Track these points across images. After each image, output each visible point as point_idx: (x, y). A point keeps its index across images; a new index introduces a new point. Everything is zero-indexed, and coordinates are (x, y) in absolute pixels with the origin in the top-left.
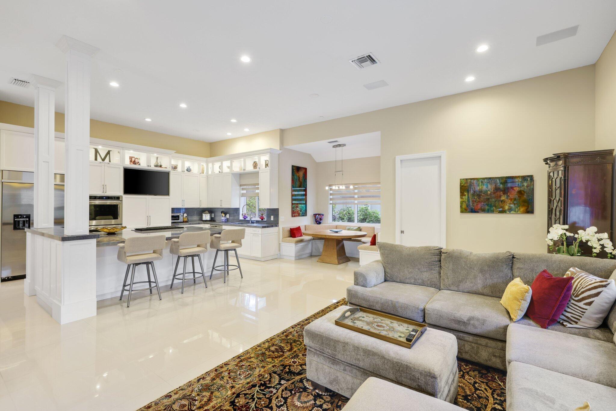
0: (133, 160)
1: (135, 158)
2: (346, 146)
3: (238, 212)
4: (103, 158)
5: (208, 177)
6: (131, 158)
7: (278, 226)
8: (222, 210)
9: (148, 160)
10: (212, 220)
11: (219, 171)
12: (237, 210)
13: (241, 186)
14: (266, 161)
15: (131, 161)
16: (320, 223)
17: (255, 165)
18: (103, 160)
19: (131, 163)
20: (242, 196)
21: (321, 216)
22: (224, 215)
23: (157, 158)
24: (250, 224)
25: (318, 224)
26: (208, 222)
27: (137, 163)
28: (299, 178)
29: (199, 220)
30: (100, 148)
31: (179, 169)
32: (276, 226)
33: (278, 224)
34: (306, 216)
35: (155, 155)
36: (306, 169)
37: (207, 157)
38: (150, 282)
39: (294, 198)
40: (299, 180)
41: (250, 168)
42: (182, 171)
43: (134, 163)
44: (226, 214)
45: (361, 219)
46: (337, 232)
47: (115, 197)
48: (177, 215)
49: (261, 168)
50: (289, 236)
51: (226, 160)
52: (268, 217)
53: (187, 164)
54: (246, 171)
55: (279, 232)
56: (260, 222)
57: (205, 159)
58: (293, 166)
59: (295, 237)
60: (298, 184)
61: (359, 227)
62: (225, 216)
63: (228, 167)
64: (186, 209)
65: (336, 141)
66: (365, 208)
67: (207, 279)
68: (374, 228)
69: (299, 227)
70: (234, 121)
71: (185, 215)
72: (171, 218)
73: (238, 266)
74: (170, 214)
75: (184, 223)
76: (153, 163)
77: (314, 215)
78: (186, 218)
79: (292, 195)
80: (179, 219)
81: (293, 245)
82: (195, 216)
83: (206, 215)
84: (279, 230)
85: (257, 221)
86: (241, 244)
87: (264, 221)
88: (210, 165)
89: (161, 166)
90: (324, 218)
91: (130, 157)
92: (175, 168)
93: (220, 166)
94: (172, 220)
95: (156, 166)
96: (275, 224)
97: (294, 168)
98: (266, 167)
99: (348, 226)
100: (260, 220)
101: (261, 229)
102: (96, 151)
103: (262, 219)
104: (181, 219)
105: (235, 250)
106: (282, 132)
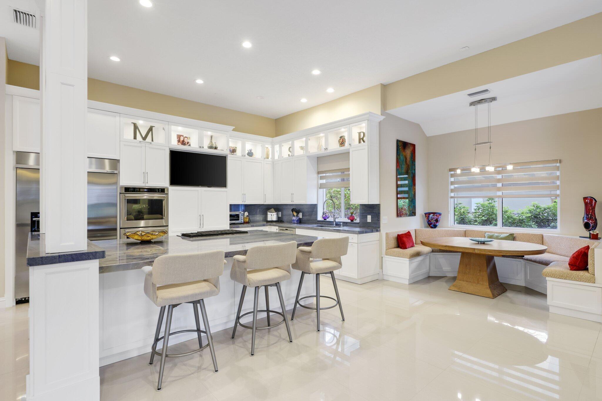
0: (182, 139)
1: (184, 136)
2: (496, 100)
3: (315, 210)
4: (144, 136)
5: (274, 163)
6: (179, 137)
7: (379, 231)
8: (292, 207)
9: (201, 139)
10: (279, 221)
11: (289, 155)
12: (314, 207)
13: (319, 173)
14: (360, 133)
15: (179, 141)
16: (435, 226)
17: (342, 142)
18: (144, 139)
19: (179, 143)
20: (320, 188)
21: (437, 215)
22: (295, 214)
23: (212, 137)
24: (335, 227)
25: (432, 227)
26: (274, 224)
27: (186, 144)
28: (406, 159)
29: (263, 220)
30: (140, 123)
31: (239, 153)
32: (377, 231)
33: (379, 227)
34: (415, 216)
35: (210, 133)
36: (414, 146)
37: (273, 137)
38: (198, 330)
39: (400, 189)
40: (406, 161)
41: (334, 146)
42: (242, 156)
43: (183, 143)
44: (298, 212)
45: (482, 219)
46: (483, 243)
47: (159, 189)
48: (235, 214)
49: (352, 145)
50: (395, 246)
51: (299, 137)
52: (363, 216)
53: (249, 146)
54: (328, 151)
55: (380, 240)
56: (348, 224)
57: (269, 139)
58: (398, 141)
59: (405, 248)
60: (404, 167)
61: (512, 235)
62: (297, 215)
63: (302, 148)
64: (246, 206)
65: (486, 91)
66: (489, 204)
67: (289, 317)
68: (542, 236)
69: (409, 232)
70: (316, 72)
71: (246, 214)
72: (228, 218)
73: (336, 299)
74: (228, 213)
75: (245, 225)
76: (206, 144)
77: (426, 214)
78: (248, 218)
79: (398, 186)
80: (238, 220)
81: (406, 261)
82: (258, 216)
83: (272, 213)
84: (381, 236)
85: (344, 223)
86: (340, 263)
87: (355, 223)
88: (277, 147)
89: (216, 148)
90: (441, 218)
91: (177, 135)
92: (233, 151)
93: (290, 148)
94: (230, 220)
95: (211, 147)
96: (375, 226)
97: (400, 144)
98: (360, 142)
99: (489, 232)
100: (349, 221)
101: (356, 235)
102: (136, 127)
103: (352, 221)
104: (241, 220)
105: (331, 273)
106: (385, 87)
